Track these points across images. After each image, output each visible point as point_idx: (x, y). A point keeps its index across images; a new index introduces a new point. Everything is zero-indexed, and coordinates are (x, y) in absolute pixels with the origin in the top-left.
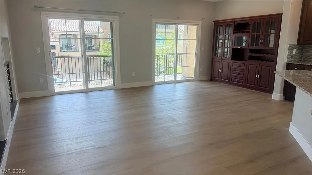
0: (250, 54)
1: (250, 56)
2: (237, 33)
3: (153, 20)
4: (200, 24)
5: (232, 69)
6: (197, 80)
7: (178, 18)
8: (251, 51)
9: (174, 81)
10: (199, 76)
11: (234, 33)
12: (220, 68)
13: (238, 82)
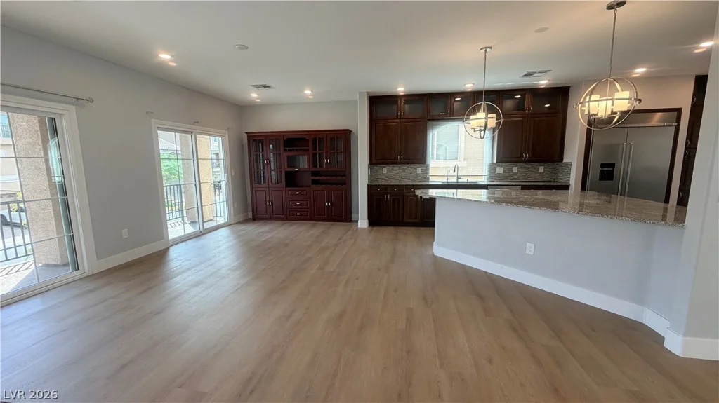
0: (314, 178)
1: (312, 180)
2: (289, 150)
3: (155, 122)
4: (227, 135)
5: (288, 200)
6: (233, 222)
7: (196, 123)
8: (314, 174)
9: (201, 232)
10: (235, 215)
11: (285, 150)
12: (268, 199)
13: (301, 215)
